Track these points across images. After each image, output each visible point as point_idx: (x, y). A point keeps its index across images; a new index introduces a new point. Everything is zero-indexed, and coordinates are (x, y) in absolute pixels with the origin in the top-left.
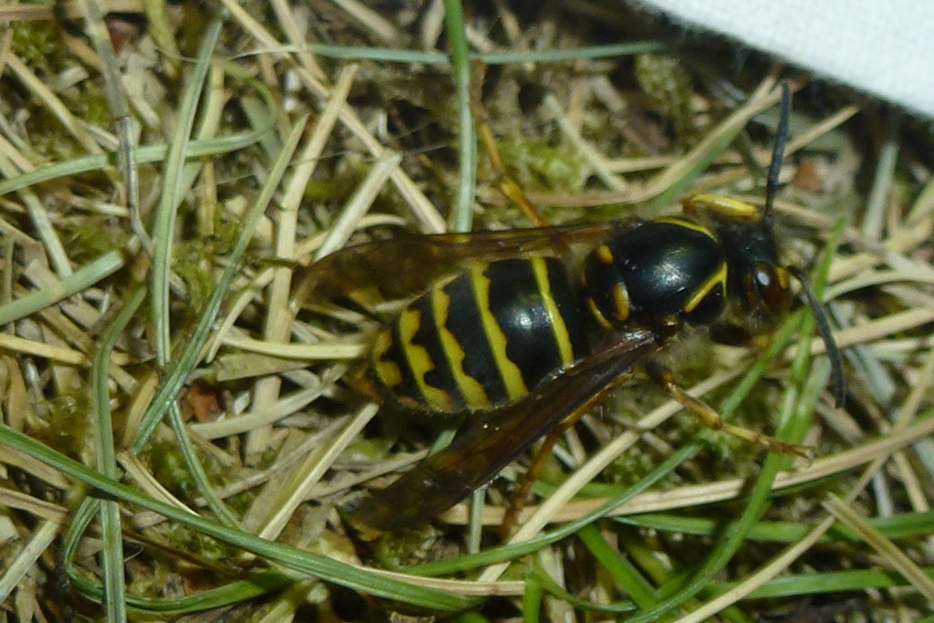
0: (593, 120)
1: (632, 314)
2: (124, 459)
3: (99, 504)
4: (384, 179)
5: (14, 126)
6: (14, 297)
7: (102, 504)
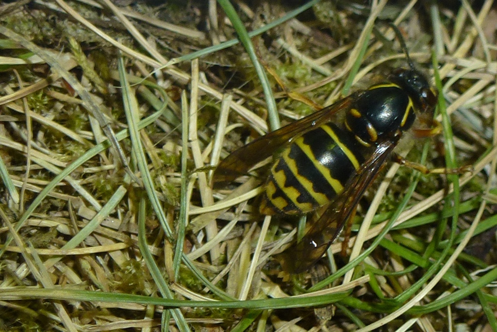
0: (299, 42)
1: (379, 137)
2: (174, 287)
3: (170, 312)
4: (228, 109)
5: (39, 143)
6: (80, 228)
7: (172, 312)
